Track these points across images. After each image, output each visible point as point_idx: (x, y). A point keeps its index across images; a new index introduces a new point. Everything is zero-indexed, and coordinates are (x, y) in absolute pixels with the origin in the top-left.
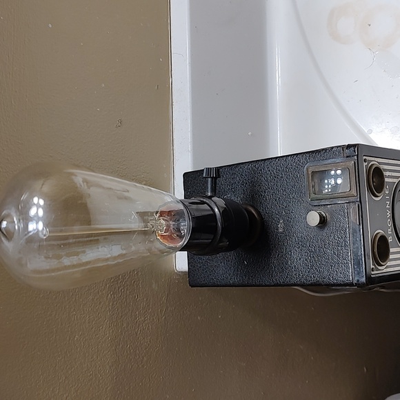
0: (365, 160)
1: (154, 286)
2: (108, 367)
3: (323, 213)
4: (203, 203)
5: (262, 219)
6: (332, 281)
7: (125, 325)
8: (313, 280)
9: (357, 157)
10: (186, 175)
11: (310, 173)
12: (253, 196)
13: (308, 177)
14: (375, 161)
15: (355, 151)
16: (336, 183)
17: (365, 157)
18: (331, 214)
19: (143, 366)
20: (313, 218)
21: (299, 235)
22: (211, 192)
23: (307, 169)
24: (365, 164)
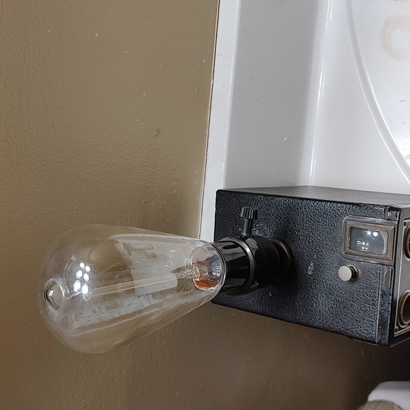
0: (405, 224)
3: (355, 268)
4: (237, 245)
5: (293, 257)
6: (355, 334)
8: (336, 329)
9: (398, 223)
10: (219, 192)
11: (348, 227)
12: (286, 232)
13: (346, 231)
15: (396, 216)
16: (372, 234)
17: (405, 221)
18: (363, 271)
20: (345, 273)
21: (329, 282)
22: (247, 233)
23: (346, 222)
24: (405, 227)
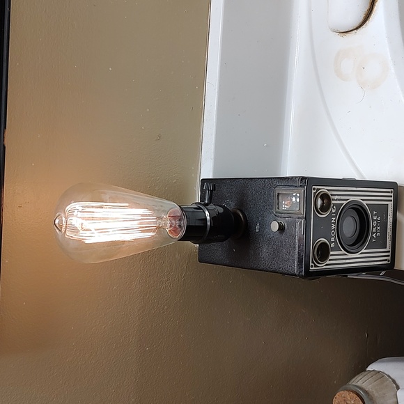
0: (314, 189)
1: (177, 256)
2: (136, 310)
3: (283, 223)
5: (247, 221)
6: (284, 271)
7: (152, 282)
8: (274, 269)
9: (307, 187)
10: (203, 181)
11: (276, 194)
12: (242, 203)
14: (324, 189)
15: (305, 182)
17: (314, 187)
18: (288, 225)
19: (164, 312)
20: (275, 226)
21: (268, 236)
22: (208, 200)
23: (275, 191)
24: (314, 192)
